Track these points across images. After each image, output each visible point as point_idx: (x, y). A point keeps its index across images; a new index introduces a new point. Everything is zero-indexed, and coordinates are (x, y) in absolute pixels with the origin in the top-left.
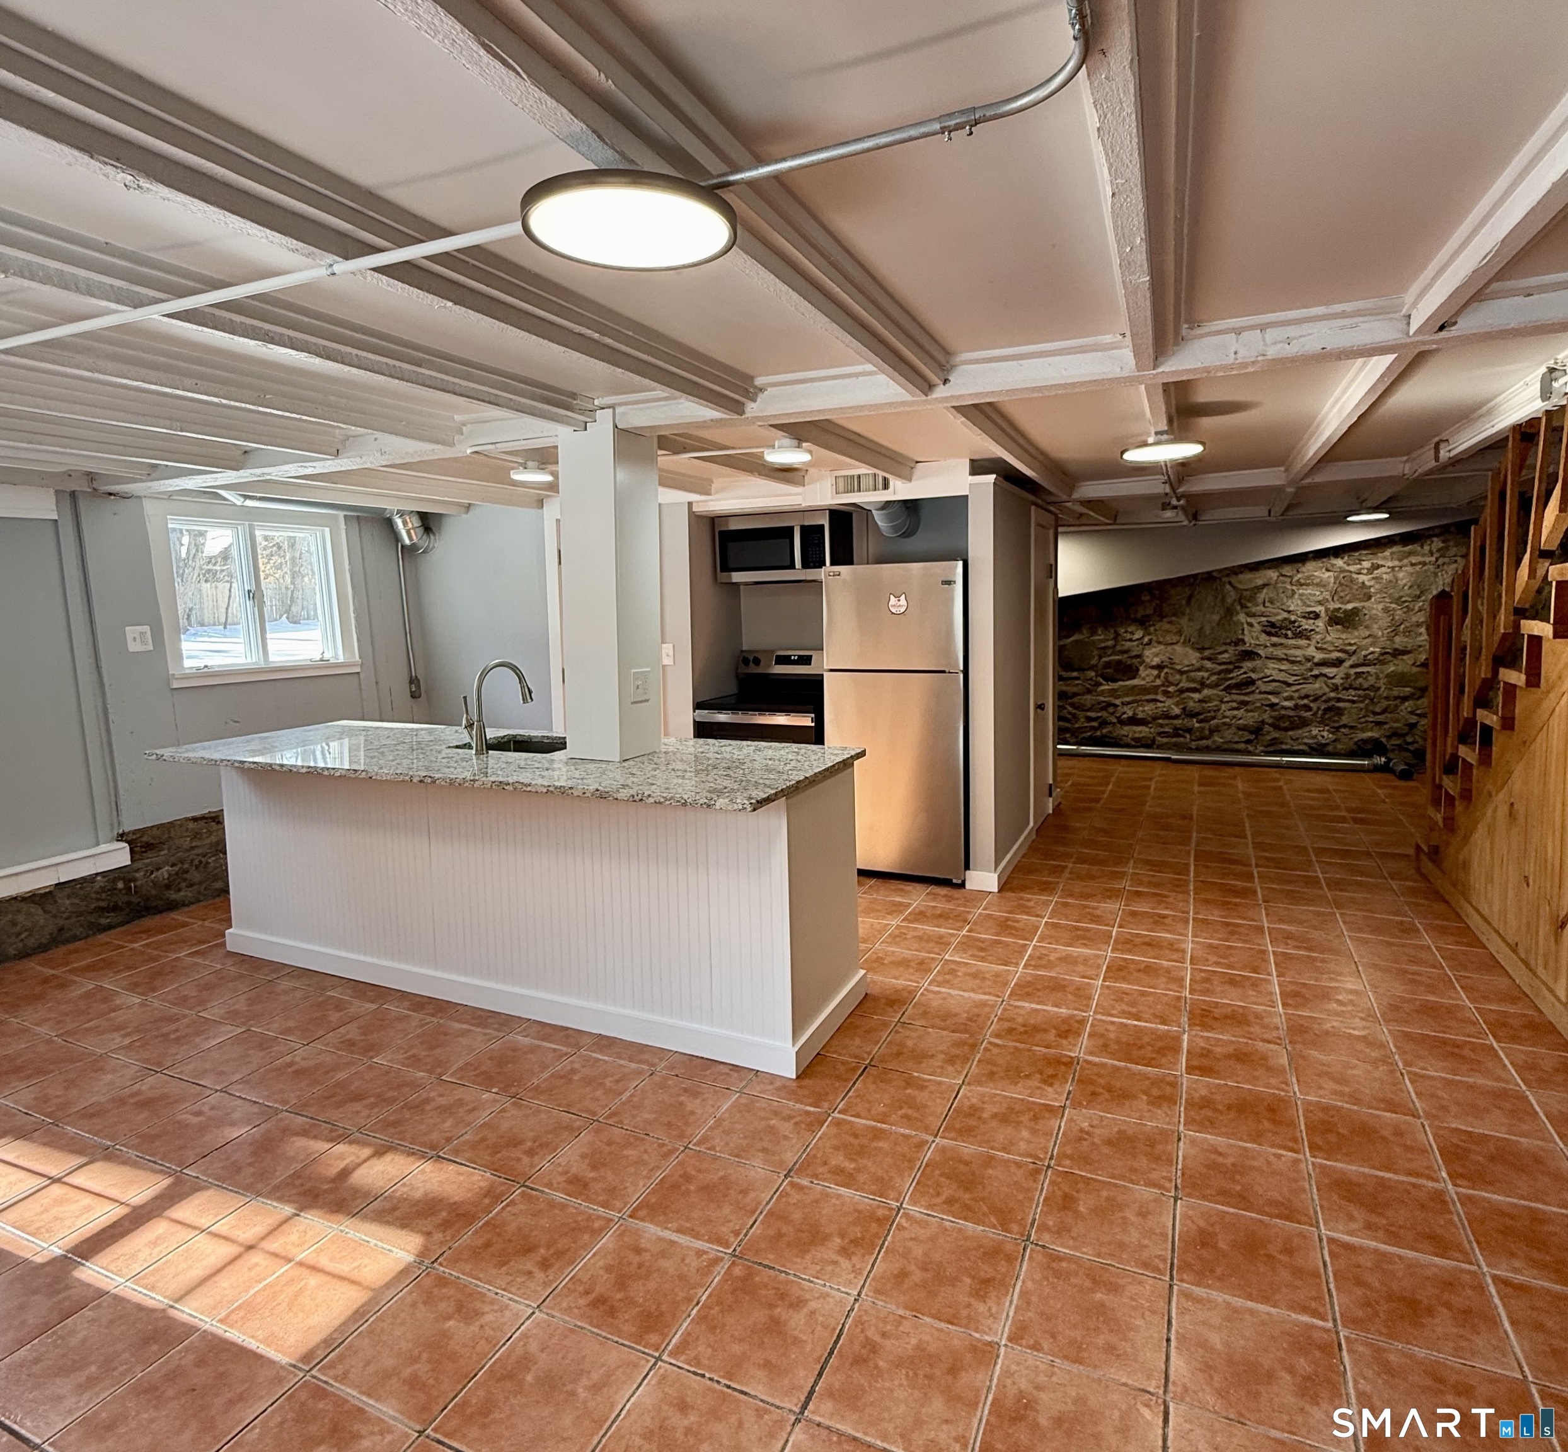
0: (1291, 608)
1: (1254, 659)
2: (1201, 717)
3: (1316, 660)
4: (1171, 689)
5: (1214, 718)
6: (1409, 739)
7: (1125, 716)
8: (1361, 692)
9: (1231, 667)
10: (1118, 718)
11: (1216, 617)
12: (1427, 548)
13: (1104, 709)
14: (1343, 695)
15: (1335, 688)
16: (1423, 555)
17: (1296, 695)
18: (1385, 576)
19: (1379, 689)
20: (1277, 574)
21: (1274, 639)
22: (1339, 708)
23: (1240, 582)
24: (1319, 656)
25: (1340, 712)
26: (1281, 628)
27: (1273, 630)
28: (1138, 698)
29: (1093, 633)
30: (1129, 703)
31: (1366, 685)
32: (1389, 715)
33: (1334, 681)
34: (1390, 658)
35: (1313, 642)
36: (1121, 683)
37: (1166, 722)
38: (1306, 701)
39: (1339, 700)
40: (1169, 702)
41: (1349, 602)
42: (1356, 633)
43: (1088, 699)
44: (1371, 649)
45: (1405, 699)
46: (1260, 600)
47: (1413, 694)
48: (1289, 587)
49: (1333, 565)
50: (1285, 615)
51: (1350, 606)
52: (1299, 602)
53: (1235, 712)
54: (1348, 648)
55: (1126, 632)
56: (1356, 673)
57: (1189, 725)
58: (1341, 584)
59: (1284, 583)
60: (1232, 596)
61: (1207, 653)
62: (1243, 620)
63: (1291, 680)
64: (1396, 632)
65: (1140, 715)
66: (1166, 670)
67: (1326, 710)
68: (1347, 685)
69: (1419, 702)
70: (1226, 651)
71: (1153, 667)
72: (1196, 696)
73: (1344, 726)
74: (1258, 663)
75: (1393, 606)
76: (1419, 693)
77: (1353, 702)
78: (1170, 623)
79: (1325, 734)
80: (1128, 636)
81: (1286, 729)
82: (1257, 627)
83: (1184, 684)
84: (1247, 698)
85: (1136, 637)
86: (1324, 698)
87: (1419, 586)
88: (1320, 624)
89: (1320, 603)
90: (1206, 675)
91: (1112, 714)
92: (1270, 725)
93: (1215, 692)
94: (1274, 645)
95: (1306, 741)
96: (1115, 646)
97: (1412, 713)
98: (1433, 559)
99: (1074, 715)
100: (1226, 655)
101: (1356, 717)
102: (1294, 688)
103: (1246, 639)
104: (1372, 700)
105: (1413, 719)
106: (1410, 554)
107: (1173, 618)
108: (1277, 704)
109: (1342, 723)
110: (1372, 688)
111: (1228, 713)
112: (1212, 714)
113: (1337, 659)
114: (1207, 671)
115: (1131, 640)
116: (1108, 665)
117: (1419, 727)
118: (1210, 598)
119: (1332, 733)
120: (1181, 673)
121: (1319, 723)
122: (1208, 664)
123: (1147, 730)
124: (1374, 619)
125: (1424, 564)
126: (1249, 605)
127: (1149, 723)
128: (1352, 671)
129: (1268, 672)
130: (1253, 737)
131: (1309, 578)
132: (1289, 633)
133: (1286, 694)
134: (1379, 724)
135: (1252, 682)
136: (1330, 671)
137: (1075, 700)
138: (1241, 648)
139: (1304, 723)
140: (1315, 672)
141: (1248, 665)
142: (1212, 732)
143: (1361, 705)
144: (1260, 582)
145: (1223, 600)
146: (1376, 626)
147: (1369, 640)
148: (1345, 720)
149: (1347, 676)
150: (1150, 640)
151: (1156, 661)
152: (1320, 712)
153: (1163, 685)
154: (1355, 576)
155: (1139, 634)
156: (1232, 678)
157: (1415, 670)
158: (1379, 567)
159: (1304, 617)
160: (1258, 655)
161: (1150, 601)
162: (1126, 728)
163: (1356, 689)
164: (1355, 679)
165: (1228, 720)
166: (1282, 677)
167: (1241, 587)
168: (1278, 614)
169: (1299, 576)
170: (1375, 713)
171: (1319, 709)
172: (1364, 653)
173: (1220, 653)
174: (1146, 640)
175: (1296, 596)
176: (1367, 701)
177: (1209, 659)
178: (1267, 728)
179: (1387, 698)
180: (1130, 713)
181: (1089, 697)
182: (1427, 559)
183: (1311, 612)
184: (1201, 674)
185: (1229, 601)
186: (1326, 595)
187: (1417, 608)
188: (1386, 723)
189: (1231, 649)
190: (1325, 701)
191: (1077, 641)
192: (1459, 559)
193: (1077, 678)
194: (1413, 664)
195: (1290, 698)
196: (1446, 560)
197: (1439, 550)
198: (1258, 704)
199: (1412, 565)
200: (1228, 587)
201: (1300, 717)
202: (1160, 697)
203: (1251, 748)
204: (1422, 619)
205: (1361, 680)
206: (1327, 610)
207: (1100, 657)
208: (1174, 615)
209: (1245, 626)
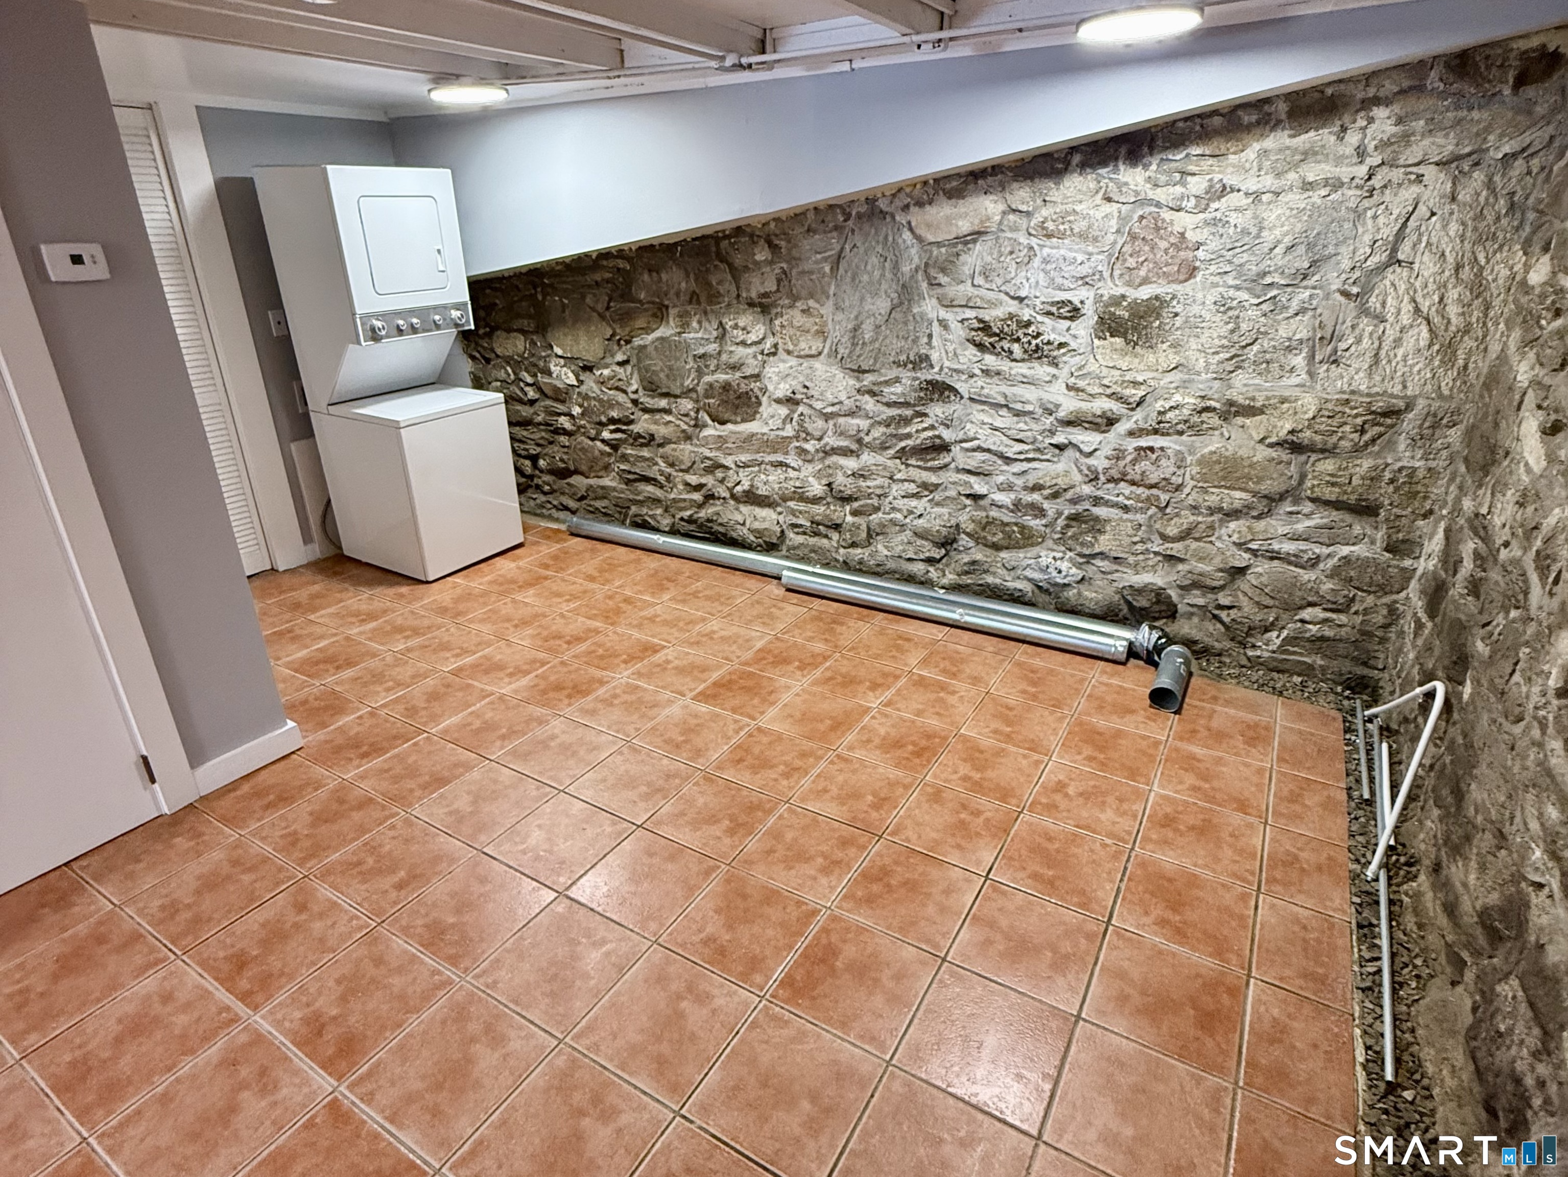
0: (1023, 294)
1: (946, 401)
2: (856, 505)
3: (1061, 414)
4: (810, 446)
5: (877, 509)
6: (1224, 599)
7: (739, 488)
8: (1140, 490)
9: (909, 412)
10: (730, 490)
11: (883, 305)
12: (1353, 138)
13: (710, 470)
14: (1109, 492)
15: (1093, 478)
16: (1339, 160)
17: (1019, 482)
18: (1233, 218)
19: (1179, 488)
20: (1001, 207)
21: (990, 360)
22: (1097, 519)
23: (929, 226)
24: (1069, 405)
25: (1096, 526)
26: (1001, 336)
27: (987, 340)
28: (758, 457)
29: (685, 326)
30: (745, 466)
31: (1154, 478)
32: (1194, 545)
33: (1091, 461)
34: (1215, 421)
35: (1064, 373)
36: (730, 426)
37: (802, 506)
38: (1036, 497)
39: (1097, 501)
40: (808, 470)
41: (1145, 281)
42: (1151, 358)
43: (685, 451)
44: (1177, 398)
45: (1233, 514)
46: (967, 270)
47: (1249, 507)
48: (1023, 240)
49: (1120, 185)
50: (1012, 307)
51: (1144, 293)
52: (1042, 278)
53: (914, 503)
54: (1128, 392)
55: (736, 327)
56: (1139, 449)
57: (837, 517)
58: (1133, 237)
59: (1015, 229)
60: (913, 256)
61: (868, 379)
62: (932, 315)
63: (1013, 449)
64: (1237, 361)
65: (762, 491)
66: (801, 409)
67: (1074, 518)
68: (1114, 473)
69: (1261, 525)
70: (897, 380)
71: (778, 401)
72: (851, 464)
73: (1102, 555)
74: (954, 408)
75: (1243, 295)
76: (1261, 506)
77: (1126, 509)
78: (806, 311)
79: (1064, 566)
80: (740, 335)
81: (997, 547)
82: (959, 332)
83: (832, 441)
84: (933, 479)
85: (752, 338)
86: (1069, 495)
87: (1310, 247)
88: (1083, 329)
89: (1085, 281)
90: (864, 424)
91: (722, 481)
92: (968, 534)
93: (880, 459)
94: (986, 372)
95: (1029, 573)
96: (719, 353)
97: (1239, 545)
98: (1363, 170)
99: (668, 478)
100: (898, 389)
101: (1126, 541)
102: (1017, 467)
103: (935, 356)
104: (1162, 509)
105: (1242, 559)
106: (1307, 155)
107: (811, 303)
108: (982, 497)
109: (1097, 550)
110: (1164, 484)
111: (900, 503)
112: (875, 502)
113: (1103, 415)
114: (867, 417)
115: (743, 343)
116: (710, 389)
117: (1250, 577)
118: (874, 260)
119: (1079, 566)
120: (827, 417)
121: (1057, 542)
122: (869, 403)
123: (774, 516)
124: (1194, 326)
125: (1336, 185)
126: (943, 279)
127: (778, 505)
128: (1132, 444)
129: (971, 430)
130: (937, 553)
131: (1063, 217)
132: (1016, 347)
133: (1001, 479)
134: (1171, 559)
135: (944, 447)
136: (1086, 438)
137: (668, 449)
138: (925, 375)
139: (1028, 539)
140: (1060, 439)
141: (937, 411)
142: (871, 535)
143: (1140, 518)
144: (964, 226)
145: (896, 267)
146: (1193, 344)
147: (1176, 376)
148: (1104, 543)
149: (1118, 455)
150: (775, 346)
151: (782, 390)
152: (1061, 522)
153: (797, 438)
154: (1166, 215)
155: (758, 331)
156: (908, 436)
157: (1263, 453)
158: (1224, 190)
159: (1049, 313)
160: (956, 391)
161: (771, 263)
162: (745, 509)
163: (1133, 483)
164: (1134, 462)
165: (899, 516)
166: (995, 441)
167: (931, 238)
168: (993, 304)
169: (1045, 212)
170: (1164, 538)
171: (1059, 514)
172: (1159, 405)
173: (887, 383)
174: (768, 345)
175: (1036, 262)
176: (1153, 510)
177: (872, 393)
178: (964, 540)
179: (1195, 508)
180: (746, 485)
181: (688, 447)
182: (1344, 172)
183: (1063, 303)
184: (855, 421)
185: (906, 269)
186: (1099, 262)
187: (1295, 305)
188: (1181, 560)
189: (906, 375)
190: (1074, 501)
191: (662, 339)
192: (1429, 172)
193: (668, 411)
194: (1261, 441)
195: (1008, 487)
196: (1396, 175)
197: (1383, 145)
198: (952, 493)
199: (1307, 186)
200: (907, 235)
201: (1023, 528)
202: (792, 460)
203: (933, 574)
204: (1303, 334)
205: (1144, 465)
206: (1098, 298)
207: (700, 373)
208: (811, 296)
209: (936, 328)
